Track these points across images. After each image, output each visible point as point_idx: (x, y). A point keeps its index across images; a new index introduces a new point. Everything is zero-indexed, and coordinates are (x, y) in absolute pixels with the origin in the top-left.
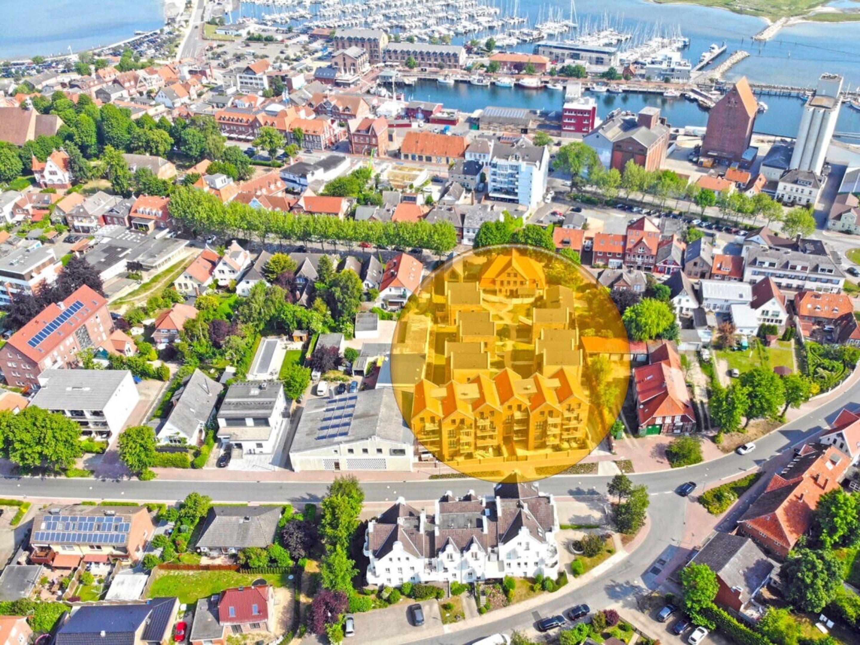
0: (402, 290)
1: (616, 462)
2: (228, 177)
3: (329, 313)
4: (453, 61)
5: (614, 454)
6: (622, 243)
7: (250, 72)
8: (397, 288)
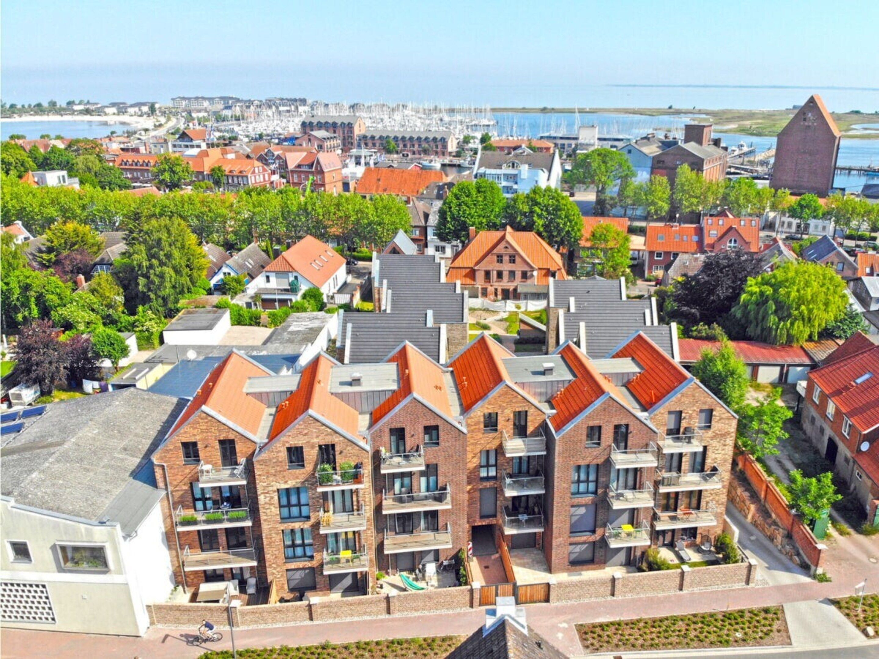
0: (292, 279)
1: (836, 603)
2: (70, 176)
3: (120, 299)
4: (440, 147)
5: (823, 579)
6: (695, 238)
7: (186, 139)
8: (280, 274)
